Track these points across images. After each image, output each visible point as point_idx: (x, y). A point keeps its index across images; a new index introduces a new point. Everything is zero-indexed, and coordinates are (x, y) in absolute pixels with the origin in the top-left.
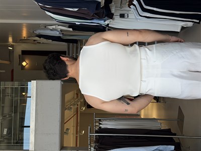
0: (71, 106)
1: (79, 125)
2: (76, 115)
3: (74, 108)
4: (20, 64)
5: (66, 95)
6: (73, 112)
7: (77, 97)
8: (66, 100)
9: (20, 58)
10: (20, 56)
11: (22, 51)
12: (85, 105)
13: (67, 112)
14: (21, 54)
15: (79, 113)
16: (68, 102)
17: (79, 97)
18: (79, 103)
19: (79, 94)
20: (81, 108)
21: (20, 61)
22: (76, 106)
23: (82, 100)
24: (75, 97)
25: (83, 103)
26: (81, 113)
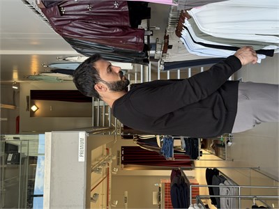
0: (100, 167)
2: (106, 180)
3: (104, 169)
4: (28, 108)
5: (92, 151)
6: (103, 175)
7: (108, 153)
8: (93, 158)
9: (28, 101)
10: (28, 97)
11: (31, 91)
12: (118, 164)
13: (93, 174)
14: (29, 94)
15: (110, 175)
16: (95, 160)
17: (110, 154)
18: (111, 162)
19: (110, 149)
20: (112, 169)
21: (28, 104)
22: (107, 166)
23: (115, 158)
24: (105, 154)
25: (116, 163)
26: (113, 176)
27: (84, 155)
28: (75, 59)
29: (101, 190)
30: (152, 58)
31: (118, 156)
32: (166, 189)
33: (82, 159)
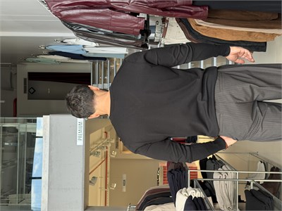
0: (98, 150)
1: (108, 175)
2: (104, 162)
3: (102, 152)
4: (26, 90)
5: (91, 135)
6: (102, 158)
7: (107, 137)
8: (91, 142)
9: (25, 84)
10: (25, 79)
11: (29, 73)
12: (117, 148)
13: (92, 158)
14: (27, 77)
15: (109, 158)
16: (94, 143)
17: (109, 138)
18: (109, 146)
19: (109, 133)
20: (111, 152)
21: (25, 87)
22: (105, 150)
23: (113, 141)
24: (104, 137)
25: (115, 146)
26: (111, 159)
27: (82, 139)
28: (73, 41)
29: (99, 173)
30: (152, 41)
31: (117, 139)
32: (164, 172)
33: (80, 142)
